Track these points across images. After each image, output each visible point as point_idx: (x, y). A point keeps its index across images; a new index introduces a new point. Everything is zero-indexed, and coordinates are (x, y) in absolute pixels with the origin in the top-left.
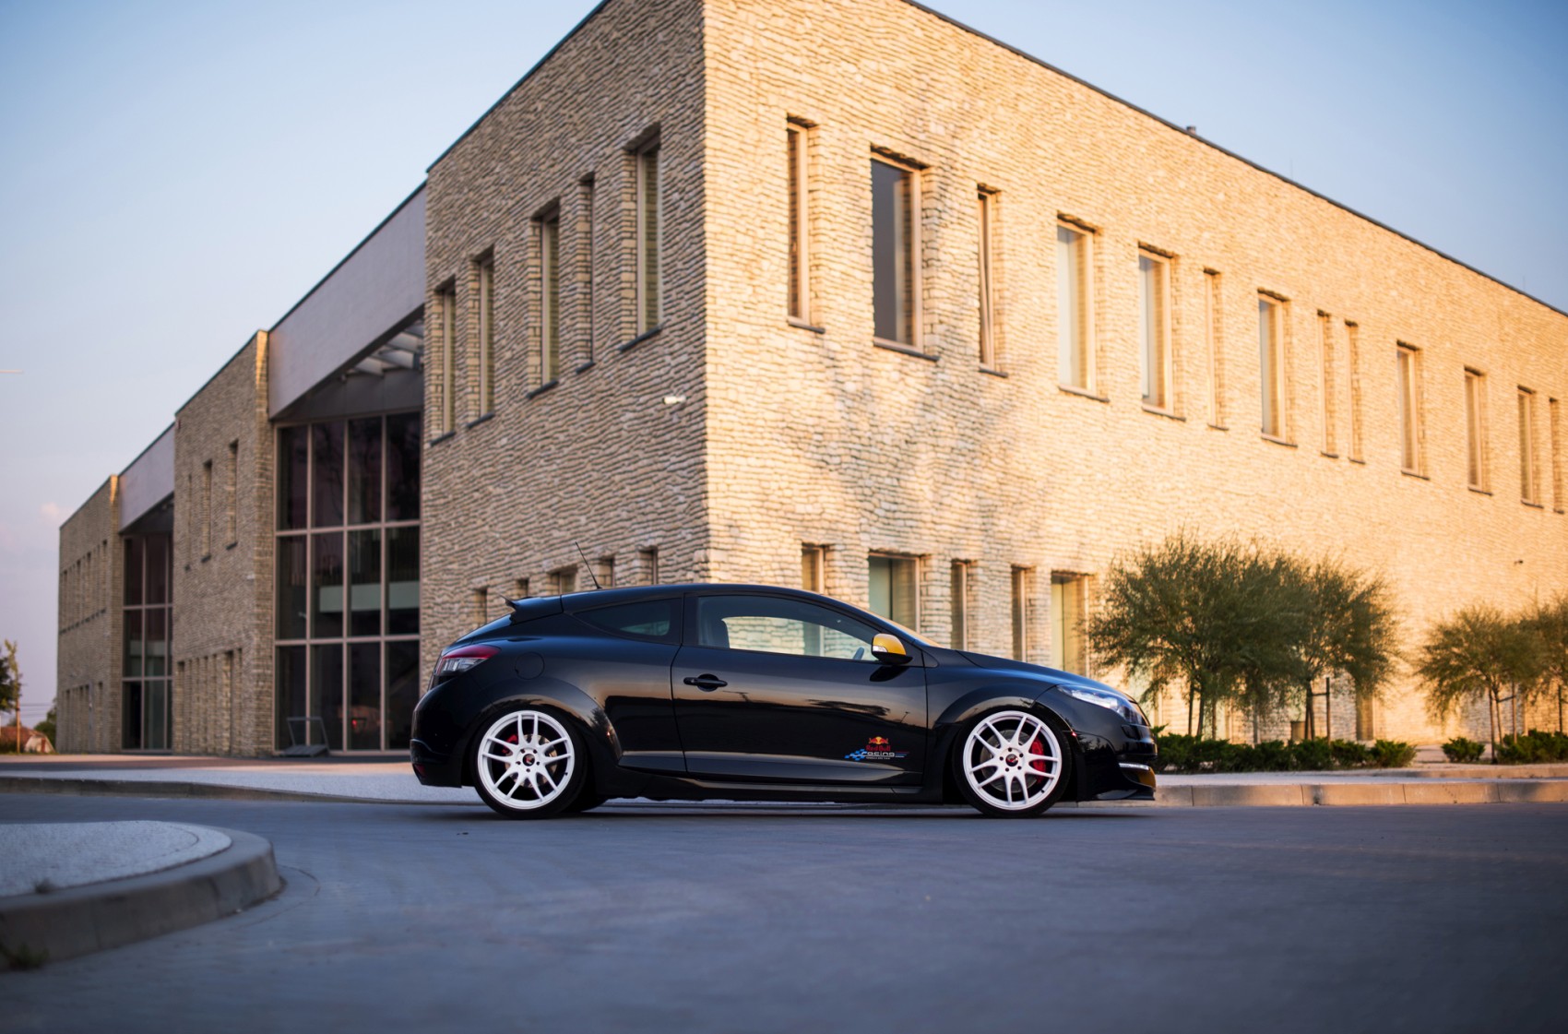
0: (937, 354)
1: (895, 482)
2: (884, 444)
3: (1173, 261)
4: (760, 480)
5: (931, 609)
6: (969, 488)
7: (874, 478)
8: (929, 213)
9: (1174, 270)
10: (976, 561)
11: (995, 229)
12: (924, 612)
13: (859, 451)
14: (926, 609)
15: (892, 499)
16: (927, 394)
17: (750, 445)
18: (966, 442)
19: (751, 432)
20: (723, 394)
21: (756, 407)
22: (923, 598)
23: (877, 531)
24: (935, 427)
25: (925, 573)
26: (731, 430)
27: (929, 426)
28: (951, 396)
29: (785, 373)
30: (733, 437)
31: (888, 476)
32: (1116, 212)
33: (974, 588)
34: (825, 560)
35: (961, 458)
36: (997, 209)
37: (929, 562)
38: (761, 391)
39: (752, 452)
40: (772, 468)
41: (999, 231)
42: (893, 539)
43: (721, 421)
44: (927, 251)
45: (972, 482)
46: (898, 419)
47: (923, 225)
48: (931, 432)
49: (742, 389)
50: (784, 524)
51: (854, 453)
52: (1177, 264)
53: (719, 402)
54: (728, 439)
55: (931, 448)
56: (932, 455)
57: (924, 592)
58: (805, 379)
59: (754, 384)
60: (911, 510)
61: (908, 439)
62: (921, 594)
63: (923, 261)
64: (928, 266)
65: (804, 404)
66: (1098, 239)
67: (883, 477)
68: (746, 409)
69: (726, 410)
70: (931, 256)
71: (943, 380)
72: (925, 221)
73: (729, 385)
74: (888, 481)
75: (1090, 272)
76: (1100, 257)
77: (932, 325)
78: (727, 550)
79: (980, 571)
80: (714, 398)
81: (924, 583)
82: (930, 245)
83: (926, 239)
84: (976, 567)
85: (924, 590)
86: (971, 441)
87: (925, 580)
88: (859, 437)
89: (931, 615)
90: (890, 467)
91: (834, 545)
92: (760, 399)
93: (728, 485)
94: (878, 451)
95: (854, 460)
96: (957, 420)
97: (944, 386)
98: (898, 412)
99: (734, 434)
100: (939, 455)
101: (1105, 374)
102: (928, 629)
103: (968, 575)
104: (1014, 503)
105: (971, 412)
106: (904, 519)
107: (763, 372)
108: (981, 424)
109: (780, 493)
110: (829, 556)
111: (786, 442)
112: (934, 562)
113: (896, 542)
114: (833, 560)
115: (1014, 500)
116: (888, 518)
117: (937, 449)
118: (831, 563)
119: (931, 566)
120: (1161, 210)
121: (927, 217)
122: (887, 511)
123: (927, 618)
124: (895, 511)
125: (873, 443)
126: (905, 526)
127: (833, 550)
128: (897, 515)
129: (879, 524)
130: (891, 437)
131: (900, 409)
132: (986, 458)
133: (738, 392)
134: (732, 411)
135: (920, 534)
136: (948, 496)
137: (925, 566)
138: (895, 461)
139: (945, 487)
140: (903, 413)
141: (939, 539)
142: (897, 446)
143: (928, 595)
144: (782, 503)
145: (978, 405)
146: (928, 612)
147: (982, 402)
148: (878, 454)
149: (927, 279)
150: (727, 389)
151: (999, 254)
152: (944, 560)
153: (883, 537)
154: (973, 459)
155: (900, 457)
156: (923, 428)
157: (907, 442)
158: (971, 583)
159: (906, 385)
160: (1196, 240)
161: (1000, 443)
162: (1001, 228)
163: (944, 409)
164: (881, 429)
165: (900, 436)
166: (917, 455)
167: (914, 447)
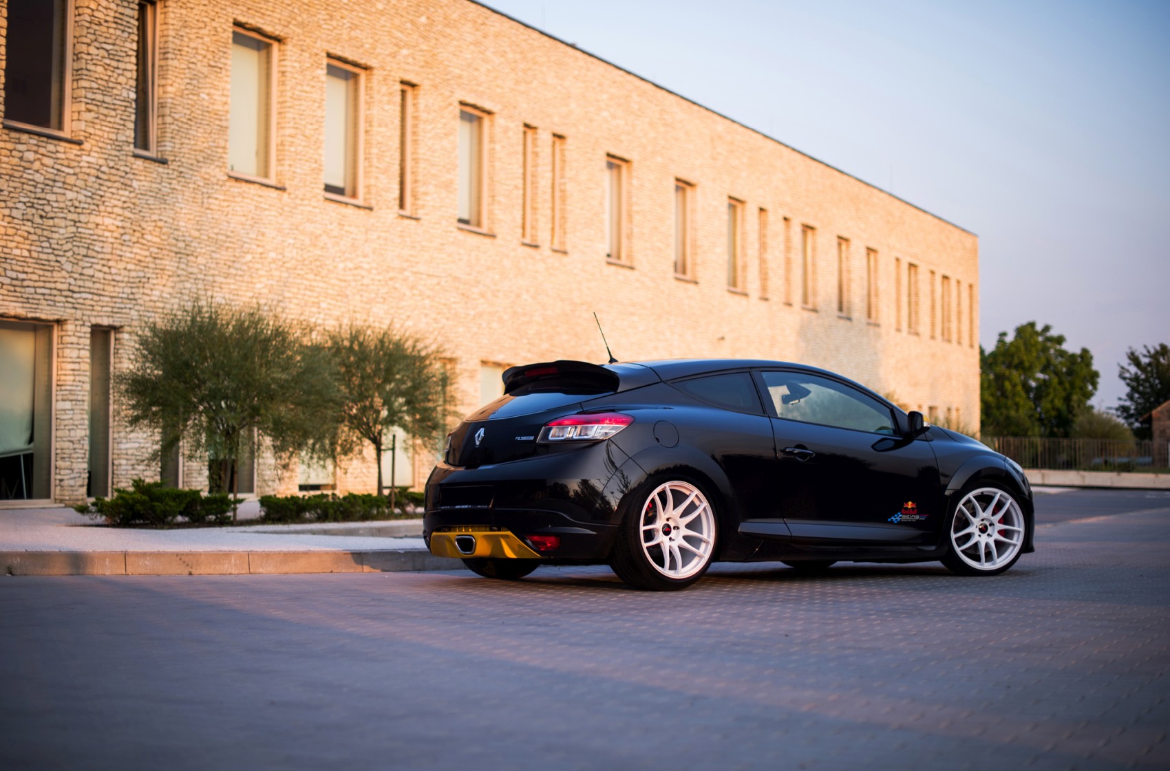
0: (82, 138)
1: (26, 253)
2: (14, 218)
3: (368, 72)
5: (66, 370)
6: (117, 261)
8: (81, 11)
9: (368, 80)
10: (122, 327)
11: (162, 31)
12: (59, 373)
14: (62, 369)
15: (20, 269)
16: (68, 174)
18: (115, 219)
22: (60, 360)
24: (77, 204)
25: (62, 337)
27: (70, 203)
28: (97, 177)
31: (17, 247)
32: (302, 25)
33: (120, 351)
35: (107, 234)
36: (165, 13)
37: (65, 327)
41: (165, 33)
42: (20, 305)
44: (78, 46)
45: (121, 256)
46: (33, 195)
47: (76, 22)
48: (72, 209)
52: (371, 75)
55: (72, 223)
56: (74, 229)
57: (61, 354)
60: (42, 279)
61: (44, 214)
62: (58, 356)
63: (74, 54)
64: (78, 59)
66: (283, 47)
67: (11, 249)
70: (81, 50)
71: (88, 162)
72: (78, 18)
74: (17, 252)
75: (275, 76)
76: (284, 63)
77: (79, 112)
79: (126, 336)
81: (61, 346)
82: (80, 40)
83: (77, 35)
84: (122, 332)
85: (60, 352)
86: (119, 218)
87: (62, 343)
89: (65, 375)
90: (21, 240)
94: (5, 224)
96: (103, 199)
97: (89, 167)
98: (32, 189)
100: (80, 230)
101: (283, 165)
102: (63, 388)
103: (116, 339)
104: (169, 276)
105: (121, 192)
106: (35, 287)
108: (134, 204)
112: (70, 327)
113: (23, 307)
115: (171, 273)
116: (14, 286)
117: (78, 224)
119: (67, 331)
120: (354, 27)
121: (79, 15)
122: (12, 279)
123: (63, 378)
124: (23, 280)
126: (36, 293)
128: (25, 283)
130: (21, 212)
131: (35, 187)
132: (137, 234)
135: (54, 301)
136: (91, 267)
137: (62, 330)
138: (26, 234)
139: (87, 259)
140: (38, 190)
141: (77, 306)
142: (28, 220)
143: (63, 357)
145: (131, 186)
146: (63, 372)
147: (135, 184)
148: (5, 227)
149: (77, 70)
151: (165, 53)
152: (84, 325)
153: (6, 303)
154: (122, 235)
155: (32, 230)
156: (62, 205)
157: (41, 217)
158: (118, 346)
159: (42, 164)
160: (393, 55)
161: (155, 221)
162: (168, 29)
163: (89, 189)
164: (10, 204)
165: (34, 211)
166: (54, 229)
167: (51, 222)
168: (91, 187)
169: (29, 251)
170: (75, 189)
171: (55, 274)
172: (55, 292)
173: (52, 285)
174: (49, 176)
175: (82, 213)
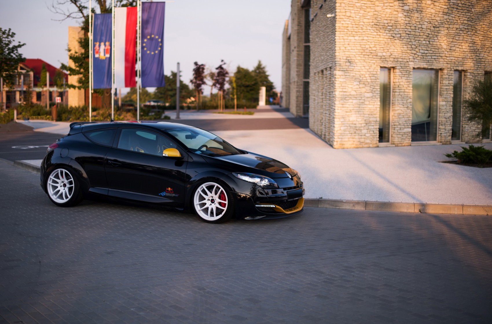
1: (428, 42)
2: (423, 28)
4: (361, 45)
5: (444, 89)
6: (465, 43)
7: (417, 41)
10: (467, 70)
12: (441, 90)
13: (410, 32)
14: (442, 89)
15: (425, 49)
16: (445, 8)
17: (356, 32)
18: (464, 26)
19: (357, 27)
20: (344, 14)
21: (360, 18)
22: (441, 85)
23: (417, 61)
24: (448, 20)
25: (442, 75)
26: (347, 27)
27: (445, 21)
28: (457, 9)
29: (374, 4)
30: (348, 30)
31: (424, 40)
33: (466, 80)
34: (393, 72)
35: (461, 32)
37: (443, 71)
38: (362, 12)
39: (357, 35)
40: (367, 40)
42: (425, 63)
43: (343, 24)
45: (467, 41)
46: (430, 19)
48: (447, 23)
49: (353, 11)
50: (371, 60)
51: (407, 32)
53: (341, 17)
54: (346, 30)
55: (447, 29)
56: (447, 31)
57: (441, 83)
58: (384, 6)
59: (359, 9)
60: (434, 52)
61: (435, 26)
62: (440, 83)
65: (383, 15)
67: (422, 41)
68: (355, 19)
69: (345, 20)
71: (453, 3)
73: (346, 10)
74: (424, 42)
78: (344, 71)
79: (469, 74)
80: (340, 16)
81: (441, 79)
84: (467, 72)
85: (441, 81)
86: (466, 25)
87: (442, 78)
88: (410, 27)
89: (443, 91)
90: (425, 37)
91: (396, 67)
92: (361, 15)
93: (345, 47)
94: (419, 31)
95: (407, 35)
96: (460, 17)
97: (454, 5)
98: (430, 16)
99: (348, 28)
100: (450, 31)
102: (442, 96)
103: (464, 75)
105: (467, 14)
106: (431, 56)
107: (363, 5)
108: (472, 18)
109: (370, 49)
110: (395, 71)
111: (374, 30)
112: (445, 71)
113: (426, 64)
114: (396, 72)
115: (488, 47)
116: (423, 56)
117: (449, 29)
118: (395, 73)
119: (444, 73)
122: (422, 53)
123: (442, 92)
124: (427, 53)
125: (416, 28)
126: (432, 58)
127: (396, 69)
128: (427, 55)
129: (418, 58)
130: (426, 26)
131: (431, 15)
132: (474, 31)
133: (351, 13)
134: (348, 20)
135: (439, 61)
136: (454, 46)
137: (442, 73)
138: (427, 35)
139: (453, 43)
140: (433, 16)
141: (448, 62)
142: (429, 29)
143: (442, 84)
144: (371, 53)
145: (471, 11)
146: (442, 90)
147: (473, 10)
148: (419, 32)
150: (346, 12)
152: (451, 70)
153: (420, 63)
154: (467, 32)
155: (430, 33)
156: (442, 22)
157: (434, 27)
158: (465, 78)
159: (434, 5)
161: (481, 25)
163: (453, 14)
164: (421, 23)
165: (431, 25)
166: (439, 32)
167: (438, 29)
168: (454, 13)
169: (429, 41)
170: (448, 14)
171: (439, 50)
172: (439, 57)
173: (438, 55)
174: (437, 10)
175: (451, 24)
